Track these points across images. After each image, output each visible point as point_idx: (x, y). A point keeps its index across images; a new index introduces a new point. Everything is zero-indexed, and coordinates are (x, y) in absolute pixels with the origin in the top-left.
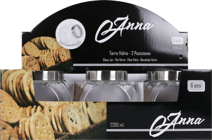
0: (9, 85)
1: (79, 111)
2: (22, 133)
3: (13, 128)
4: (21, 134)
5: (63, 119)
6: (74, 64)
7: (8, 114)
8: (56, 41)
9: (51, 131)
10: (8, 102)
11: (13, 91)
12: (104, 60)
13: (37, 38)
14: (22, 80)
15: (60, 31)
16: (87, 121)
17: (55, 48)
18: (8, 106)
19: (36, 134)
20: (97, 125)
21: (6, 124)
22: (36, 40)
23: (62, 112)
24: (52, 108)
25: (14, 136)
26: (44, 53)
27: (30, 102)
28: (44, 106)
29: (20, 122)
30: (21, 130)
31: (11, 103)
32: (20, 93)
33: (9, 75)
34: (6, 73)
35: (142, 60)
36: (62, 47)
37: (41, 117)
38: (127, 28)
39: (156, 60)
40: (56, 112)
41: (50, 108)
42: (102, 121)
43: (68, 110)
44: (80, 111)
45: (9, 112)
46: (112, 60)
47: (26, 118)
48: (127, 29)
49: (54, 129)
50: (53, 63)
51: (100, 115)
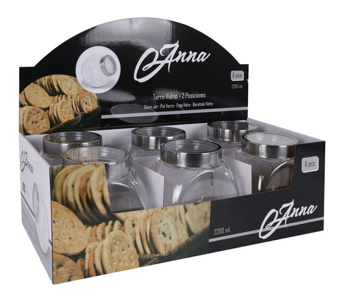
0: (67, 192)
1: (174, 220)
2: (90, 267)
3: (76, 262)
4: (88, 268)
5: (152, 235)
6: (102, 116)
7: (67, 241)
8: (76, 81)
9: (135, 256)
10: (67, 220)
11: (75, 202)
12: (146, 107)
13: (46, 77)
14: (89, 182)
15: (82, 66)
16: (185, 232)
17: (74, 92)
18: (66, 227)
19: (111, 265)
20: (198, 235)
21: (63, 258)
22: (44, 80)
23: (151, 225)
24: (137, 220)
25: (77, 275)
26: (58, 101)
27: (103, 216)
28: (125, 220)
29: (86, 251)
30: (89, 262)
31: (72, 222)
32: (86, 205)
33: (66, 176)
34: (62, 173)
35: (194, 105)
36: (85, 91)
37: (119, 238)
38: (177, 59)
39: (212, 104)
40: (142, 226)
41: (133, 221)
42: (204, 229)
43: (160, 219)
44: (176, 220)
45: (68, 238)
46: (156, 107)
47: (96, 243)
48: (177, 61)
49: (138, 252)
50: (71, 115)
51: (202, 220)
